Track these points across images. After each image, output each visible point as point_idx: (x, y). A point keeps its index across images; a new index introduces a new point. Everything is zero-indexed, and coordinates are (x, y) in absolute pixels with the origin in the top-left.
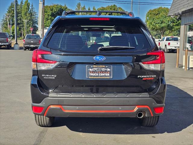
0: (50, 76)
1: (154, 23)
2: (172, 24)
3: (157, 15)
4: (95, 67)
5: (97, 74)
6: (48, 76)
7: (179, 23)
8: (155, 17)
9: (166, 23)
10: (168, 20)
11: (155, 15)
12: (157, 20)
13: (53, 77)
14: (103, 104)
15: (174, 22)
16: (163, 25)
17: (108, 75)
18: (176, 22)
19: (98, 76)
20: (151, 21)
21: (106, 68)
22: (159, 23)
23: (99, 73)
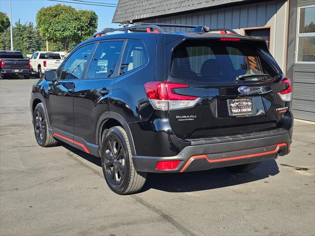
0: (188, 117)
1: (52, 29)
2: (79, 32)
3: (55, 16)
4: (236, 102)
5: (240, 110)
6: (185, 117)
7: (90, 31)
8: (52, 20)
9: (72, 31)
10: (74, 26)
11: (51, 16)
12: (56, 25)
13: (191, 118)
14: (250, 146)
15: (83, 30)
16: (67, 33)
17: (250, 110)
18: (86, 30)
19: (241, 112)
20: (47, 27)
21: (247, 101)
22: (59, 30)
23: (241, 109)
